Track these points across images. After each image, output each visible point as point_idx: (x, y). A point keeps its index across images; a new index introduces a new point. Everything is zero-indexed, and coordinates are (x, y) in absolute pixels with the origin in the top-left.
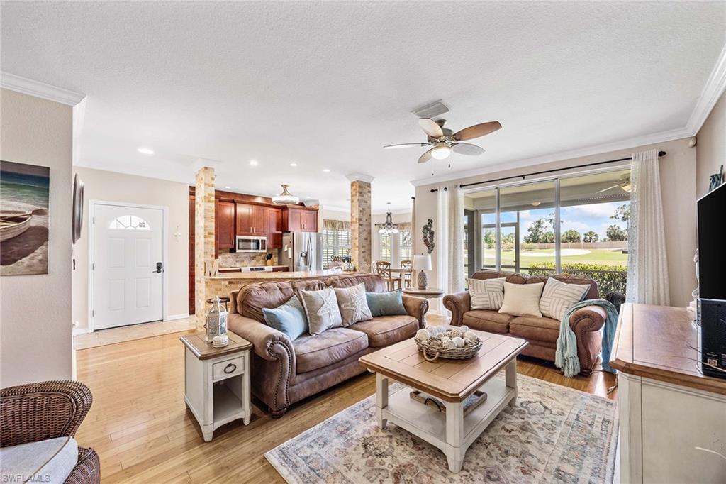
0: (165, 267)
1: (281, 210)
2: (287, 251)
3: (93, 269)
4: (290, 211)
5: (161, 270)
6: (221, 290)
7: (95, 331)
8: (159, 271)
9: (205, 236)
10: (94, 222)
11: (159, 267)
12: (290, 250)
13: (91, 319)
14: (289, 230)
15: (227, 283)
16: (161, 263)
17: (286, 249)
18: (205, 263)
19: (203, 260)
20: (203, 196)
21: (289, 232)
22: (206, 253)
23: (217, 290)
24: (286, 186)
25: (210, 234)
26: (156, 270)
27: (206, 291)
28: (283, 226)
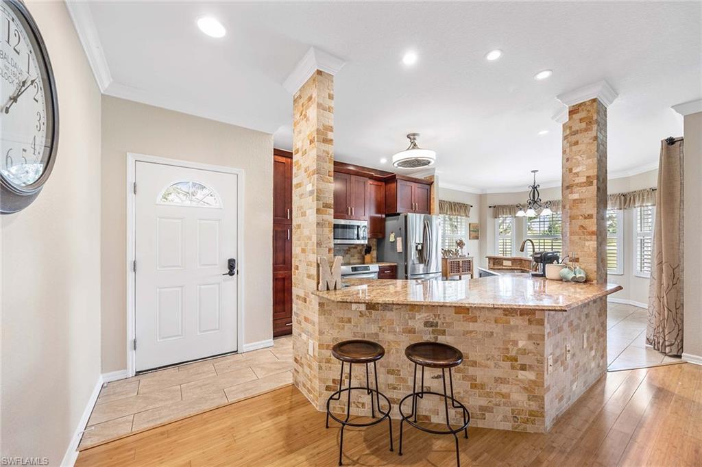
0: (241, 266)
1: (384, 184)
2: (394, 243)
3: (135, 270)
4: (399, 183)
5: (235, 270)
6: (349, 321)
7: (138, 373)
8: (231, 273)
9: (318, 211)
10: (135, 192)
11: (232, 265)
12: (399, 240)
13: (131, 354)
14: (398, 212)
15: (363, 308)
16: (234, 260)
17: (392, 239)
18: (318, 266)
19: (313, 258)
20: (315, 128)
21: (399, 214)
22: (319, 244)
23: (342, 320)
24: (414, 135)
25: (326, 206)
26: (227, 271)
27: (320, 323)
28: (387, 207)
